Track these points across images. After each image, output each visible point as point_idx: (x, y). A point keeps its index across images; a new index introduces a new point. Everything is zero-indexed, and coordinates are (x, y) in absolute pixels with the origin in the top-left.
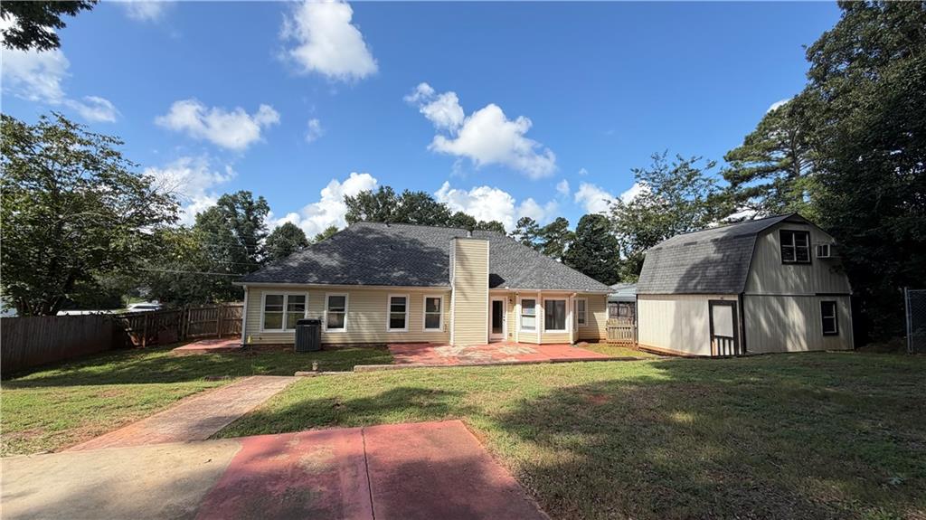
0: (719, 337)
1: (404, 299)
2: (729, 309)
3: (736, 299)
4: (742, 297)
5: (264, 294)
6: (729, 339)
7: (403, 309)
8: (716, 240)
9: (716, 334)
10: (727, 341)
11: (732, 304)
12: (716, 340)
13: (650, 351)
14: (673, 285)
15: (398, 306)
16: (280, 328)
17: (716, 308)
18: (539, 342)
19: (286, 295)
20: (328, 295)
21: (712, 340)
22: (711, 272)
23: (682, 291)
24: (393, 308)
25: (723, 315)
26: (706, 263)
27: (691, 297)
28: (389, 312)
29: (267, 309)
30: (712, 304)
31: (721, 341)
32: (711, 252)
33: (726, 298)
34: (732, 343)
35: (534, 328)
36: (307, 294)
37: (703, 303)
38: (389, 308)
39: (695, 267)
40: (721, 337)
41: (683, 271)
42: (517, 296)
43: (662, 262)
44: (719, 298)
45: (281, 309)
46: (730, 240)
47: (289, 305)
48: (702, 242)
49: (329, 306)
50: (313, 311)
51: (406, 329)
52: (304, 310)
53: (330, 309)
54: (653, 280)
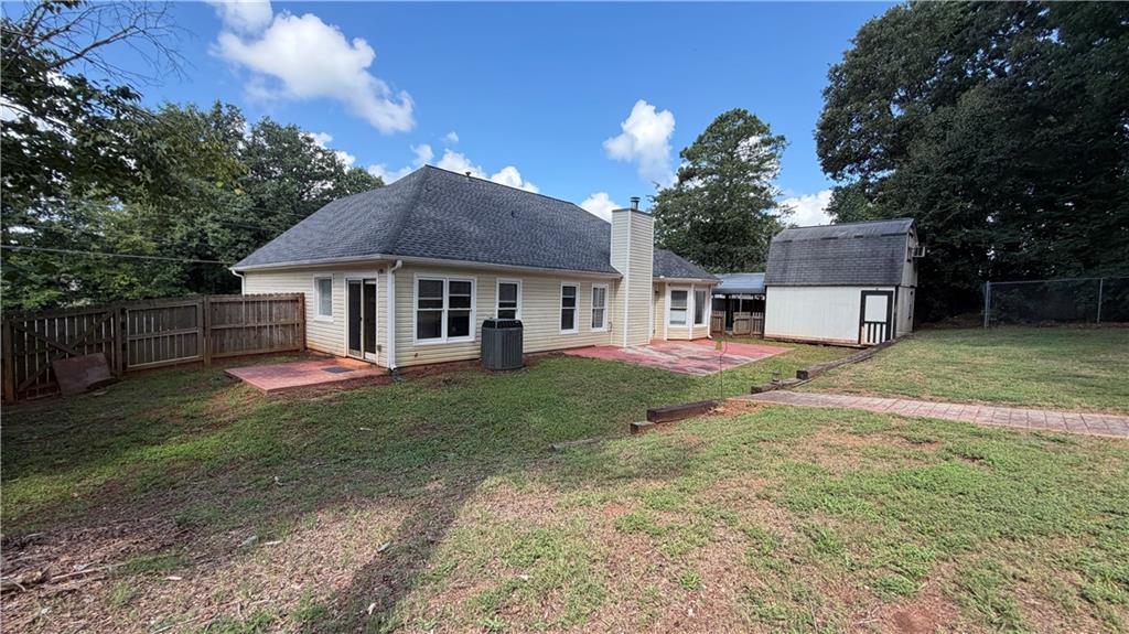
0: (870, 323)
1: (575, 288)
2: (884, 298)
3: (893, 289)
4: (897, 287)
5: (417, 278)
6: (882, 324)
8: (861, 236)
9: (866, 320)
10: (878, 326)
11: (889, 294)
12: (866, 325)
14: (815, 277)
15: (569, 298)
16: (438, 334)
17: (868, 297)
18: (691, 338)
19: (447, 280)
20: (499, 281)
21: (862, 324)
22: (861, 264)
23: (827, 283)
24: (565, 304)
25: (877, 303)
26: (851, 256)
27: (838, 288)
28: (560, 307)
29: (420, 304)
30: (864, 294)
31: (872, 326)
32: (857, 247)
33: (881, 289)
34: (884, 326)
35: (684, 323)
36: (474, 280)
37: (857, 292)
39: (838, 259)
40: (875, 323)
41: (826, 263)
42: (667, 287)
43: (794, 255)
44: (874, 289)
45: (440, 304)
46: (877, 237)
47: (451, 298)
48: (845, 238)
49: (500, 299)
50: (483, 308)
51: (575, 330)
52: (469, 307)
53: (501, 305)
54: (785, 271)
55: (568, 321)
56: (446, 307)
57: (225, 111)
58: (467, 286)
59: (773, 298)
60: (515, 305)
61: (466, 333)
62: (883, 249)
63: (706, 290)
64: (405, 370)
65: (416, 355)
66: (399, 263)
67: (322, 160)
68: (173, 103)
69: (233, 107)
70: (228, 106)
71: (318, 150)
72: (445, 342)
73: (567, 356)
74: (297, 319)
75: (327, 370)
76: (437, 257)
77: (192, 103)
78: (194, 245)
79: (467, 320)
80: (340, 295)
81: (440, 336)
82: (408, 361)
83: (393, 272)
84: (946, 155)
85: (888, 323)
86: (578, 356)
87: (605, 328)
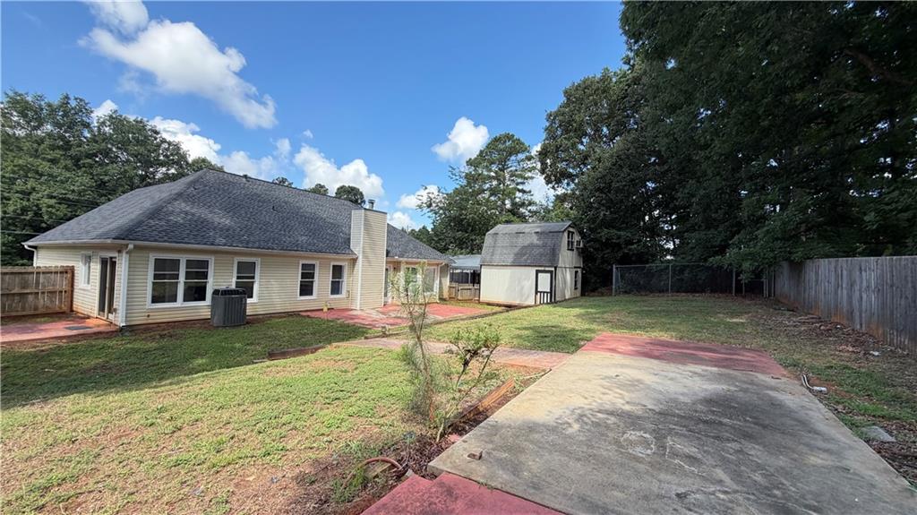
0: (541, 292)
1: (314, 265)
2: (549, 275)
3: (553, 269)
4: (556, 268)
5: (152, 257)
6: (547, 293)
7: (312, 276)
8: (537, 232)
9: (539, 290)
10: (545, 294)
11: (550, 272)
12: (539, 294)
13: (489, 304)
14: (510, 260)
15: (308, 274)
16: (174, 299)
17: (540, 274)
18: (420, 303)
19: (183, 259)
20: (237, 259)
21: (536, 293)
22: (536, 251)
23: (517, 264)
24: (303, 276)
25: (545, 280)
26: (531, 246)
27: (523, 268)
28: (300, 279)
29: (156, 277)
30: (537, 272)
31: (542, 294)
32: (535, 240)
33: (547, 269)
34: (549, 295)
36: (212, 260)
37: (532, 271)
38: (300, 275)
39: (524, 247)
40: (544, 292)
41: (516, 250)
42: (402, 265)
43: (500, 243)
44: (543, 269)
45: (177, 277)
46: (547, 234)
47: (187, 272)
48: (529, 233)
49: (238, 273)
50: (221, 278)
51: (314, 297)
52: (207, 279)
53: (238, 278)
54: (492, 255)
55: (306, 289)
56: (182, 279)
57: (73, 103)
58: (205, 264)
59: (486, 274)
60: (253, 278)
61: (204, 299)
62: (549, 242)
63: (436, 267)
64: (135, 328)
65: (148, 316)
66: (131, 246)
67: (167, 149)
68: (20, 92)
69: (81, 100)
70: (76, 99)
71: (164, 141)
72: (179, 305)
73: (303, 316)
74: (65, 287)
75: (67, 328)
76: (171, 242)
77: (39, 94)
78: (28, 218)
79: (205, 288)
80: (96, 268)
81: (175, 301)
82: (139, 319)
83: (127, 253)
84: (597, 180)
85: (551, 292)
86: (308, 316)
87: (343, 295)
